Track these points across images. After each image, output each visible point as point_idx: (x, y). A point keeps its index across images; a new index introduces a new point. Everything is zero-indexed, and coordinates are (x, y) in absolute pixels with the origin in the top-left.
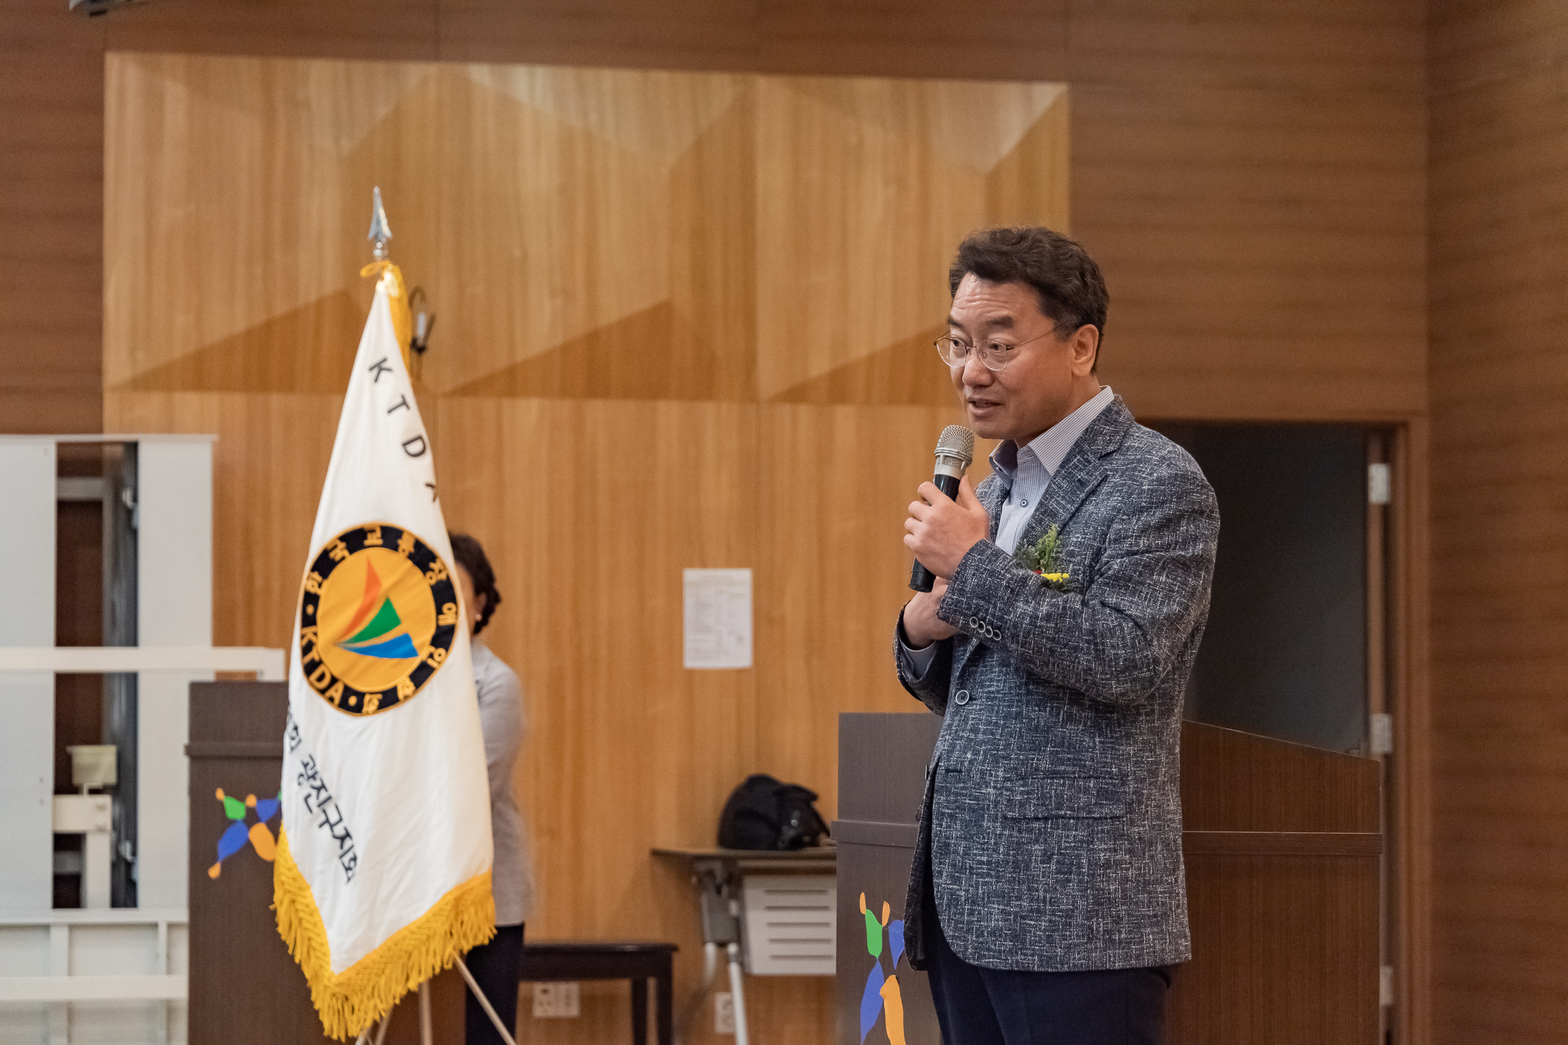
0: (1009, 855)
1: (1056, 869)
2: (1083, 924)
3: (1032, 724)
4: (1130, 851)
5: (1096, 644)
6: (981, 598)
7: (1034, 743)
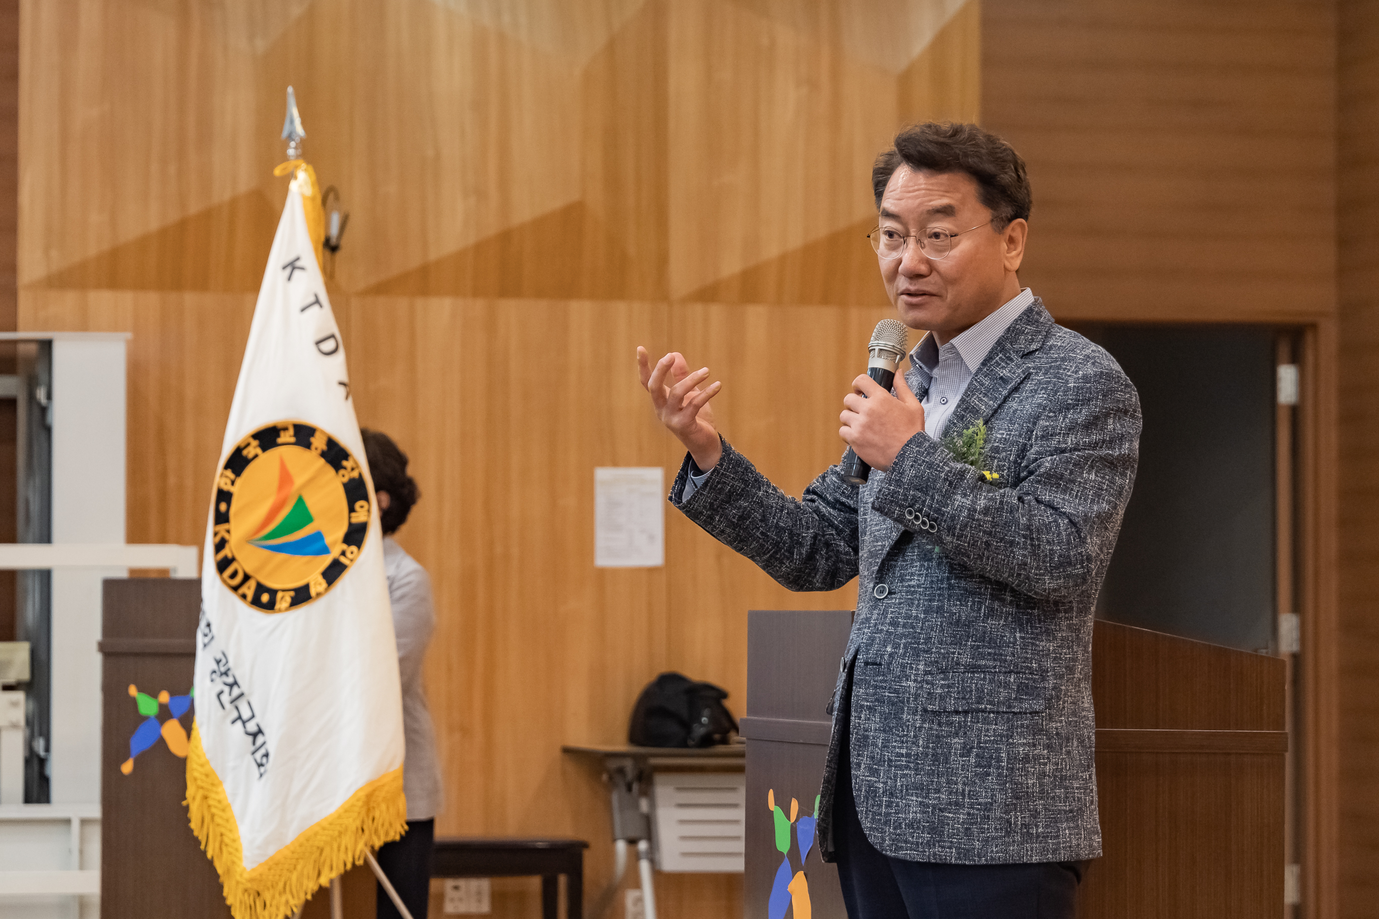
0: (928, 747)
1: (976, 762)
2: (1001, 818)
3: (953, 618)
4: (1048, 747)
5: (1032, 539)
6: (918, 490)
7: (955, 637)
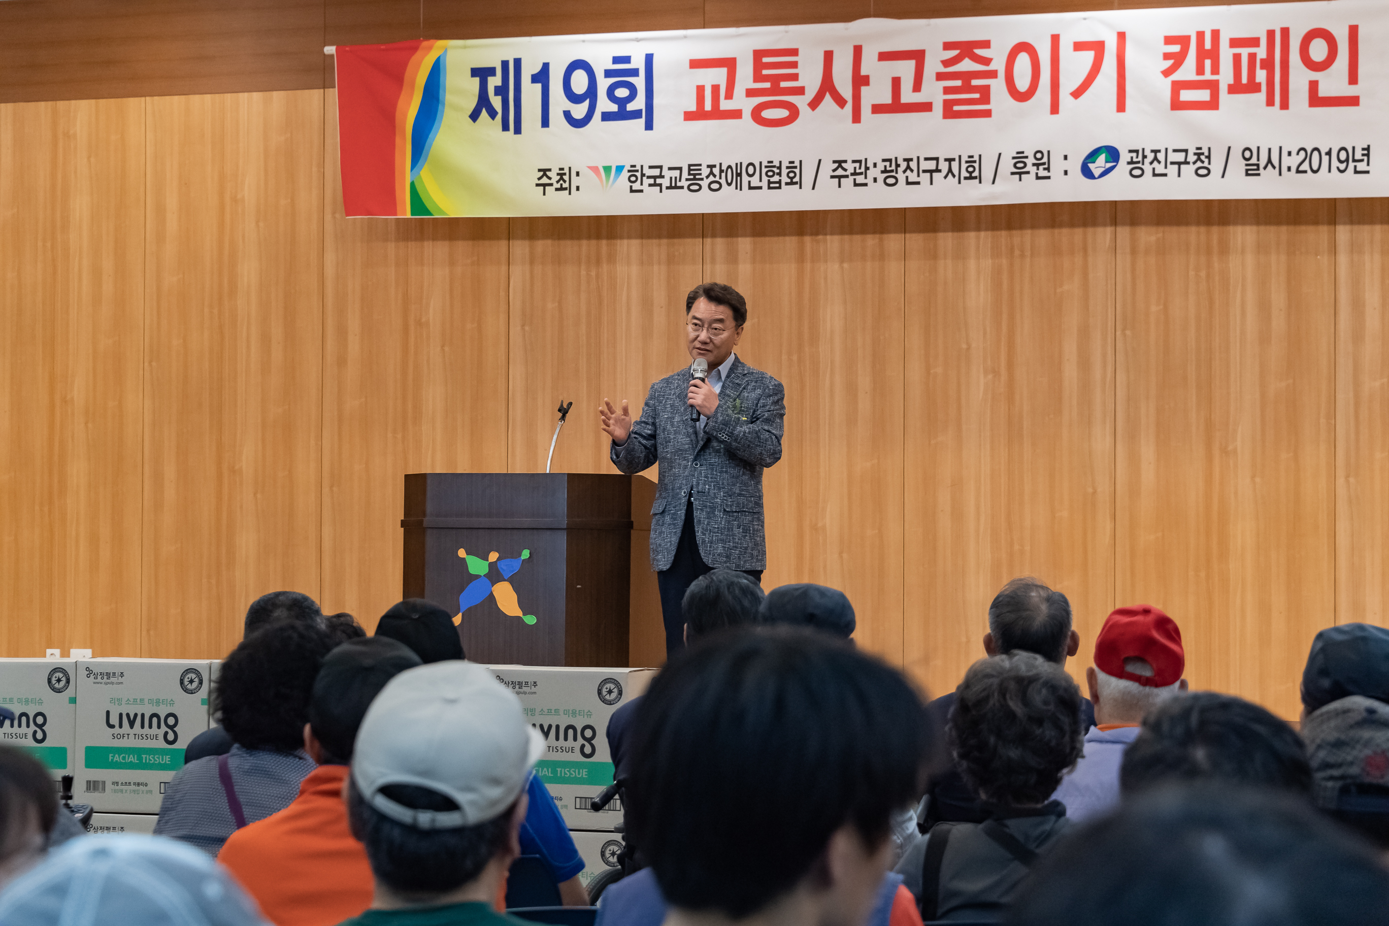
0: (726, 525)
1: (742, 531)
3: (732, 475)
6: (724, 425)
7: (733, 482)
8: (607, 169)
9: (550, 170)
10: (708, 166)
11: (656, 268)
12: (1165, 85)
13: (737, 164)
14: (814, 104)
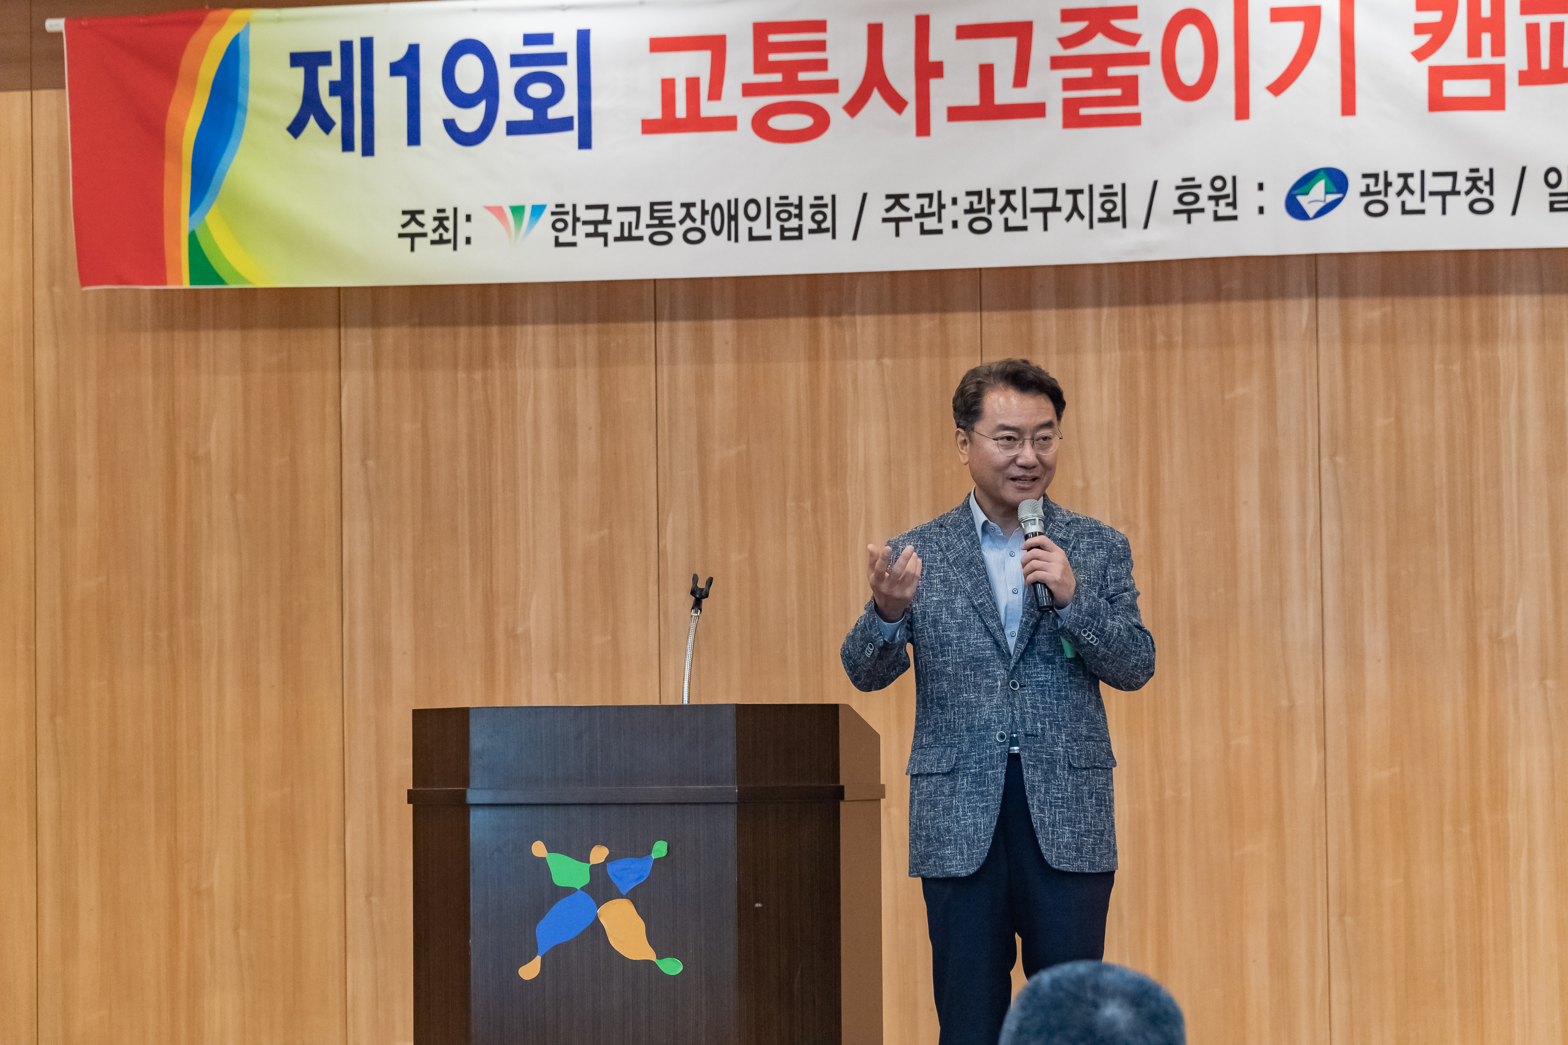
8: (518, 211)
9: (422, 212)
10: (683, 205)
11: (579, 370)
12: (1419, 73)
13: (729, 202)
14: (854, 107)
